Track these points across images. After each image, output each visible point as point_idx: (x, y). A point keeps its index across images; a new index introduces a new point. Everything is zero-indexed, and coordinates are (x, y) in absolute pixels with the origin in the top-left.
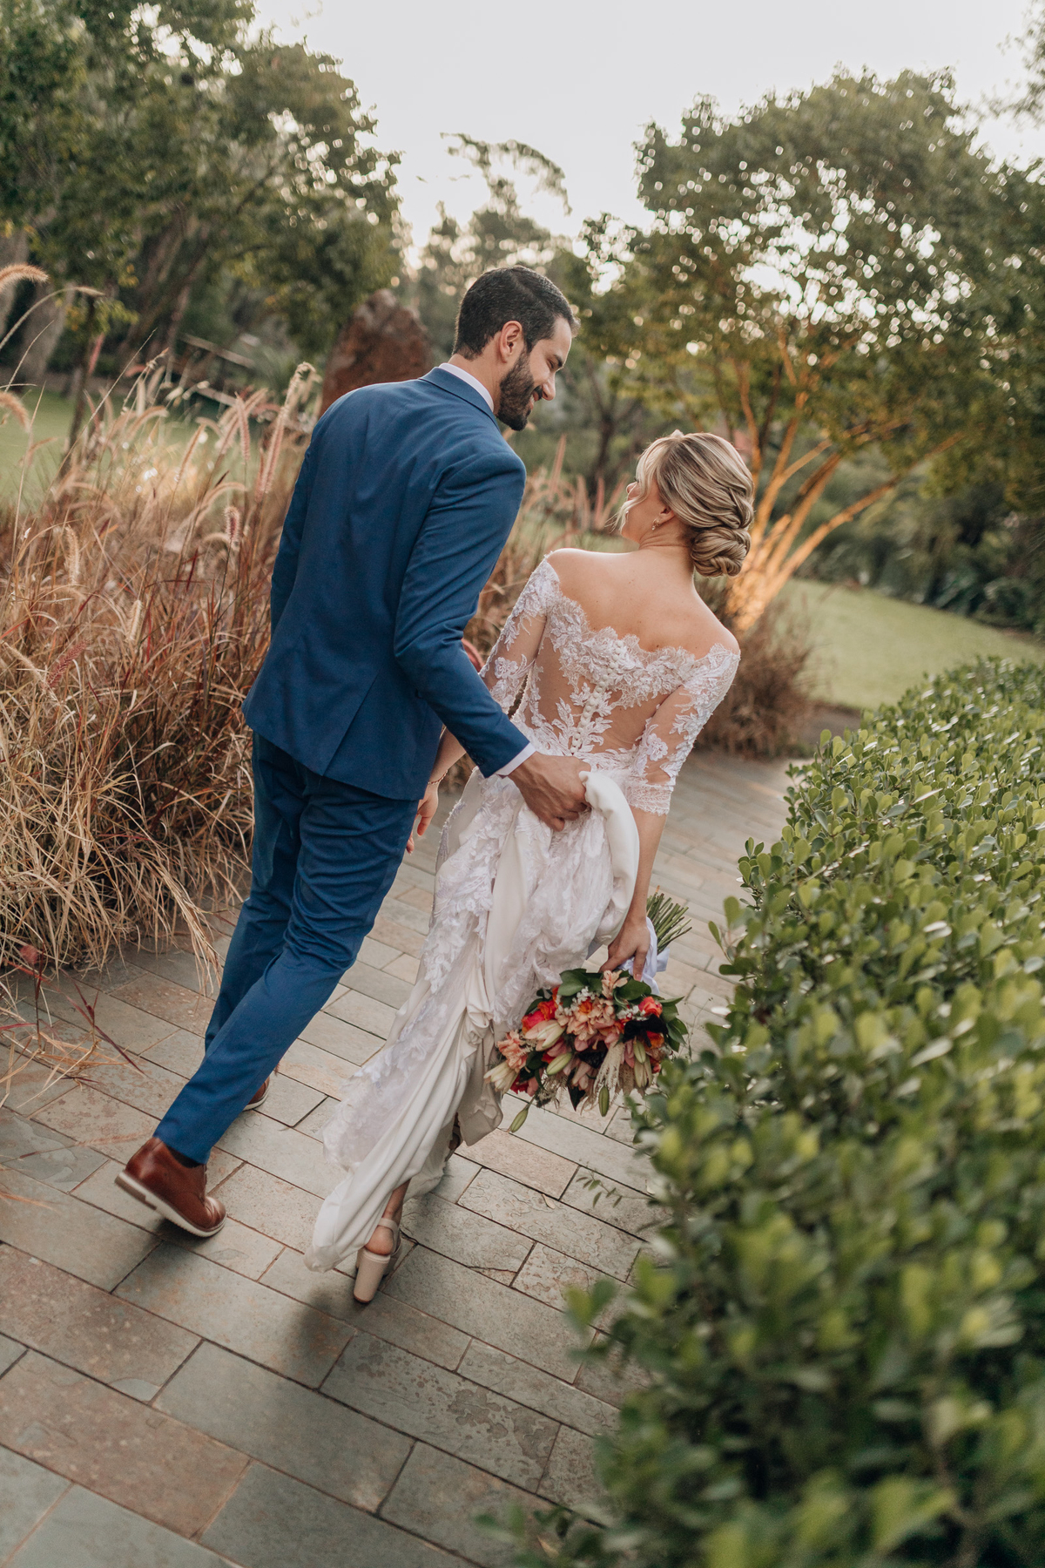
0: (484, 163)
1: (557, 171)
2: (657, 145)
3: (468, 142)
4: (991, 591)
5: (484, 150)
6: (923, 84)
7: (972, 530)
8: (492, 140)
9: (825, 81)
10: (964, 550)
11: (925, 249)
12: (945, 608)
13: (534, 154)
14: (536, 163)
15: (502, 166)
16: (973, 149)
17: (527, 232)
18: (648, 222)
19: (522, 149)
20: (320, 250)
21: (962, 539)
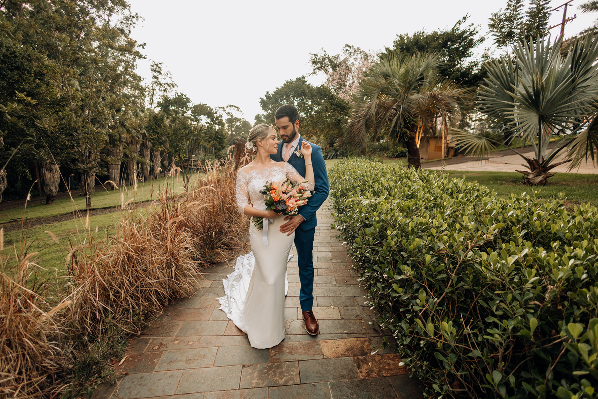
0: (224, 111)
1: (238, 108)
2: (262, 102)
3: (220, 108)
4: (338, 153)
5: (224, 108)
6: (300, 79)
7: (332, 145)
8: (224, 106)
9: (285, 83)
10: (331, 148)
11: (310, 103)
12: (332, 158)
13: (233, 106)
14: (234, 108)
15: (228, 110)
16: (311, 85)
17: (237, 120)
18: (265, 113)
19: (230, 106)
20: (216, 135)
21: (330, 146)
